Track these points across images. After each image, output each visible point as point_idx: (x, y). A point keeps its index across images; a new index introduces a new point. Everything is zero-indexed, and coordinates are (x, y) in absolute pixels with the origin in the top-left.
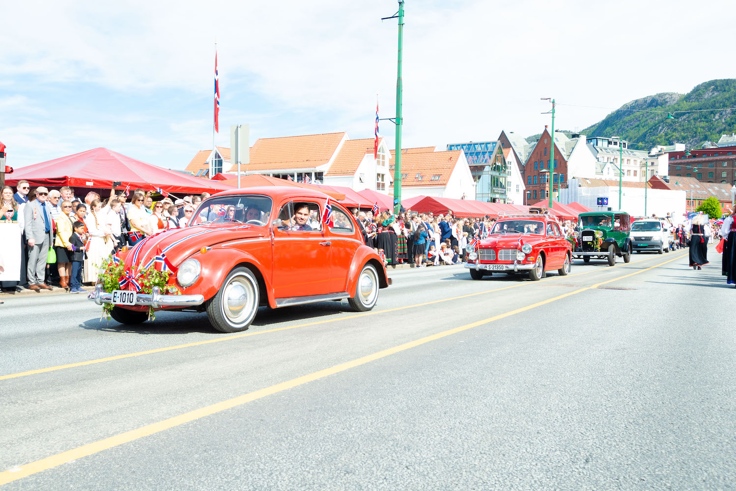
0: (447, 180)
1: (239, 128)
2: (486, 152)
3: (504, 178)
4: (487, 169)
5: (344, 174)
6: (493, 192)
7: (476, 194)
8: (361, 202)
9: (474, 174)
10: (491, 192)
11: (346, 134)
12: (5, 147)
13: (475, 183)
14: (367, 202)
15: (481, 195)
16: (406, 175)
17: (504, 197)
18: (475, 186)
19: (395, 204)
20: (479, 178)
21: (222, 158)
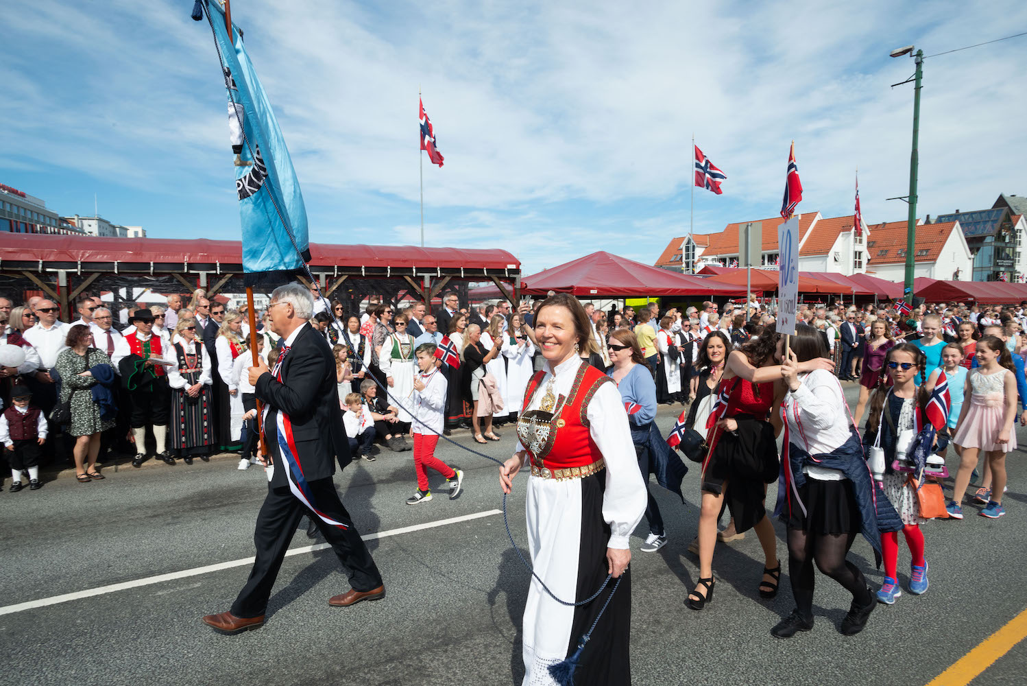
0: (938, 255)
1: (749, 227)
2: (988, 221)
3: (1011, 249)
4: (988, 240)
5: (819, 253)
6: (996, 265)
7: (973, 268)
8: (855, 289)
9: (972, 246)
10: (994, 265)
11: (819, 214)
12: (520, 264)
13: (973, 256)
14: (864, 289)
15: (980, 269)
16: (886, 251)
17: (1011, 270)
18: (972, 260)
19: (905, 294)
20: (978, 249)
21: (695, 244)
